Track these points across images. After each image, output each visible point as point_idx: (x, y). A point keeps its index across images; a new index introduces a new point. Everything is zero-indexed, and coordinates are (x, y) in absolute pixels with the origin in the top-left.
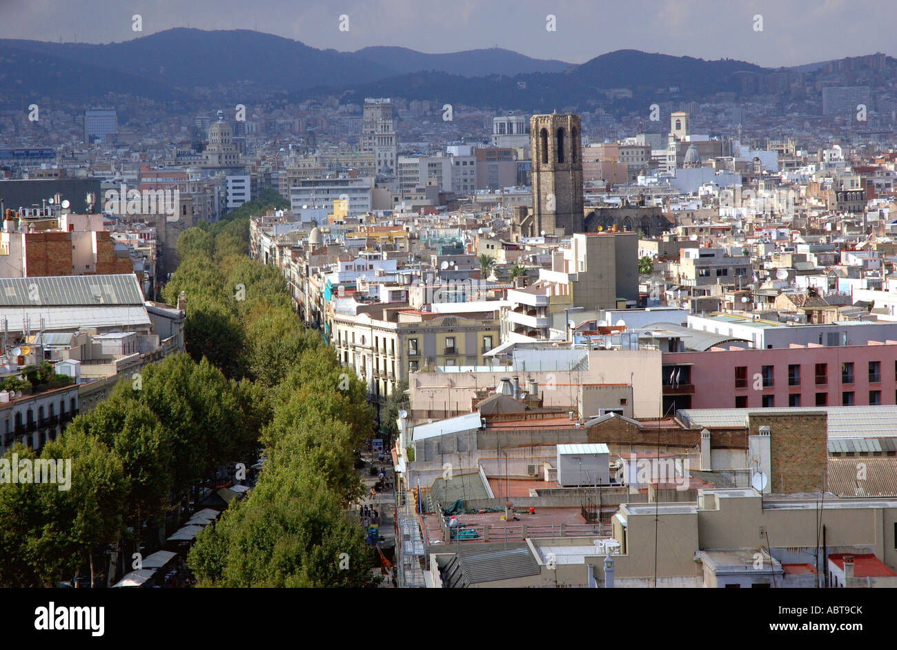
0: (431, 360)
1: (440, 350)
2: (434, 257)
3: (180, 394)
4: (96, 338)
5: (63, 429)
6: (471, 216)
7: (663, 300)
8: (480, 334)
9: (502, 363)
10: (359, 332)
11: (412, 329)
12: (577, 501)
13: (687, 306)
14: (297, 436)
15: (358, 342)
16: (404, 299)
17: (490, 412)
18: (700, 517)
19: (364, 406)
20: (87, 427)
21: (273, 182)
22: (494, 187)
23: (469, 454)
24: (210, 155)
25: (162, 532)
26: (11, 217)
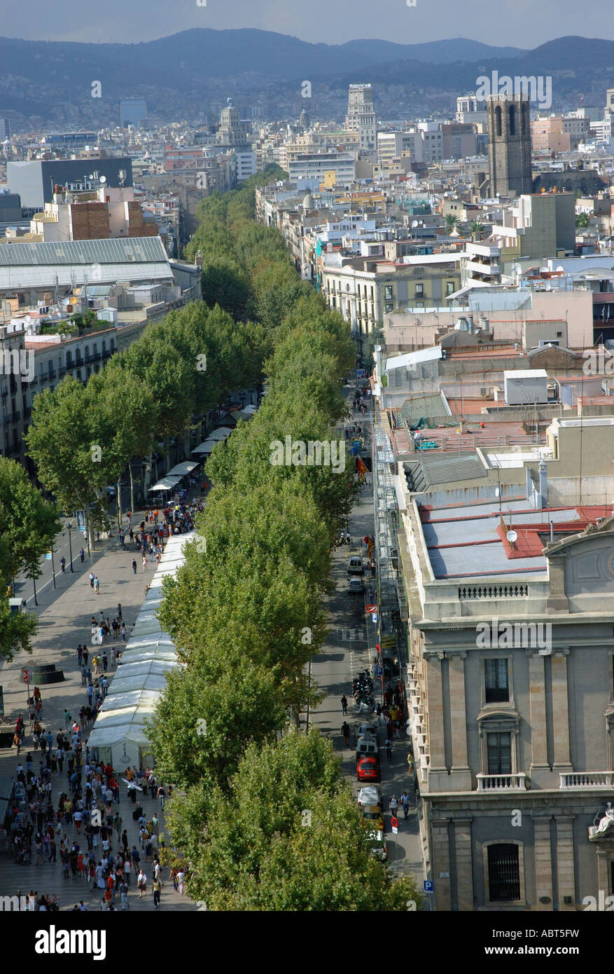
0: (403, 303)
1: (411, 295)
2: (406, 217)
3: (198, 334)
4: (130, 290)
5: (105, 364)
6: (439, 182)
8: (444, 281)
9: (460, 304)
10: (345, 281)
11: (388, 278)
12: (520, 416)
14: (293, 367)
15: (344, 289)
16: (381, 253)
17: (448, 345)
19: (348, 342)
20: (123, 362)
21: (275, 157)
22: (458, 156)
23: (433, 380)
24: (222, 136)
25: (187, 446)
26: (59, 191)
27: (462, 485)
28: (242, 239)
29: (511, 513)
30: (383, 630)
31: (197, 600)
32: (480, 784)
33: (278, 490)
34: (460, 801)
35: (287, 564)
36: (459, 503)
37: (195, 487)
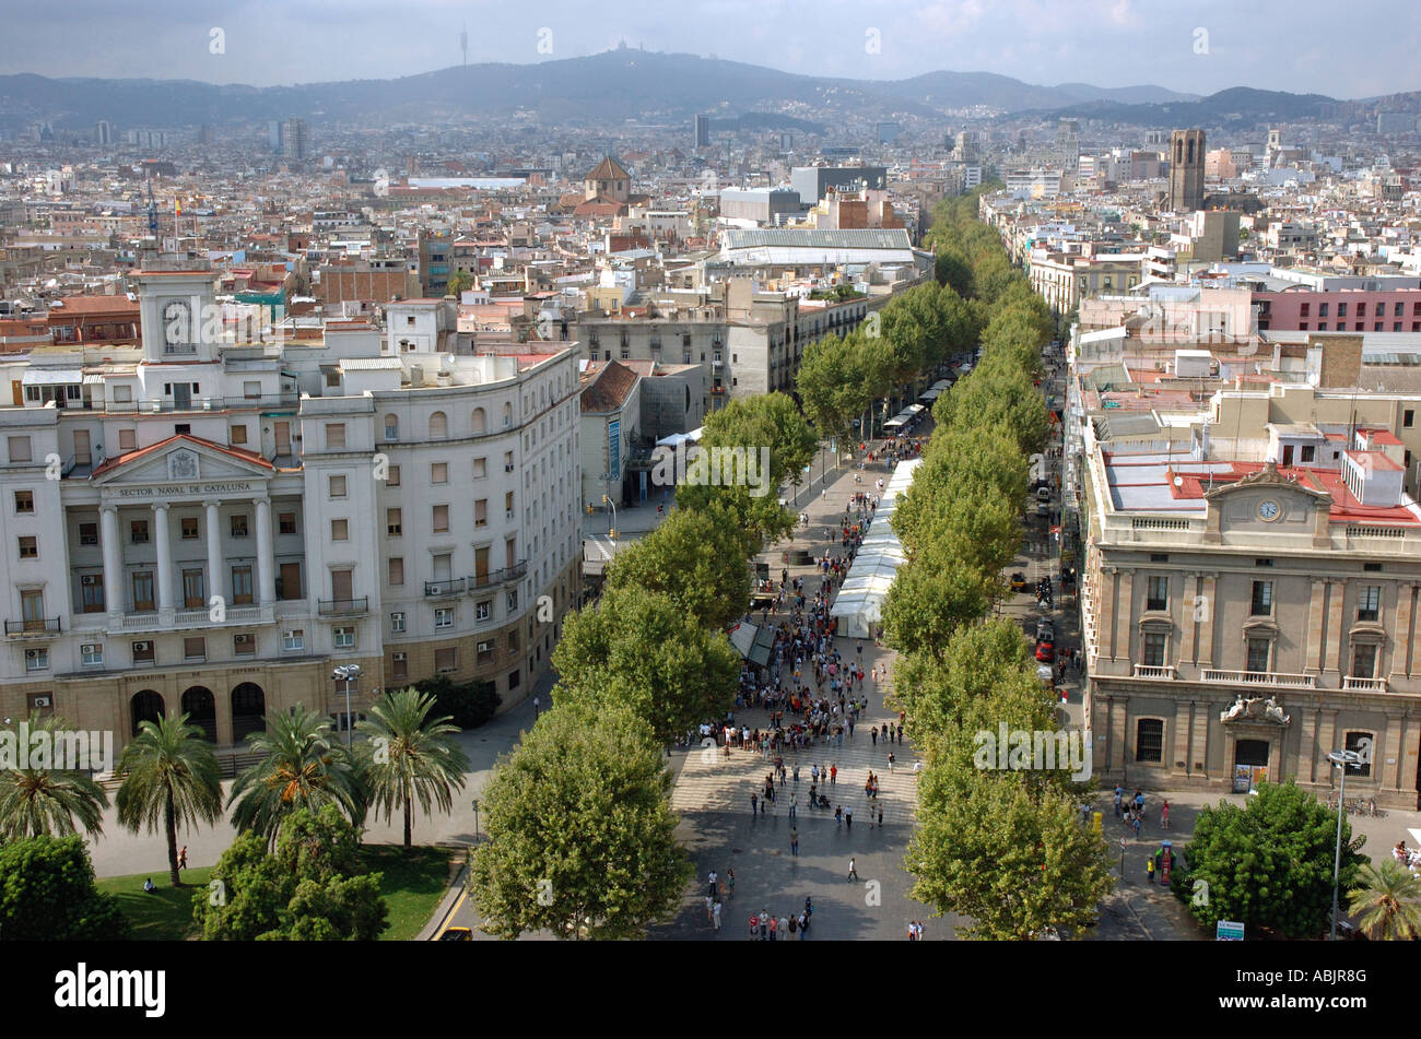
0: (1095, 291)
1: (1101, 285)
3: (931, 307)
4: (880, 269)
5: (858, 325)
6: (1126, 197)
7: (1253, 257)
8: (1128, 276)
9: (1142, 295)
11: (1083, 271)
12: (1187, 387)
13: (1271, 261)
14: (1004, 336)
15: (1047, 278)
16: (1079, 251)
17: (1131, 327)
18: (1270, 400)
19: (1048, 319)
21: (996, 172)
22: (1143, 178)
23: (1118, 353)
24: (956, 153)
25: (916, 393)
26: (831, 191)
27: (1139, 438)
28: (967, 234)
29: (1179, 463)
30: (1065, 547)
31: (923, 512)
32: (1137, 671)
33: (990, 431)
34: (1119, 684)
35: (994, 490)
36: (1135, 452)
37: (920, 424)
